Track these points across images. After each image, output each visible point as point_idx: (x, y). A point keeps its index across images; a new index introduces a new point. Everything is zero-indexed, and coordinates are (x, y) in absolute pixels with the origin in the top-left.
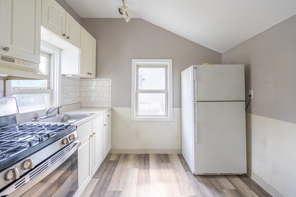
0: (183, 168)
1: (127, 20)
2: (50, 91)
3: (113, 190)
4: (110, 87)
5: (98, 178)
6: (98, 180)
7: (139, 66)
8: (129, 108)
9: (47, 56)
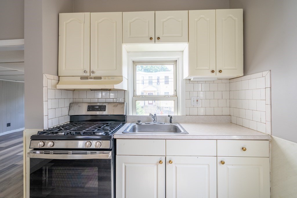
2: (175, 98)
4: (268, 90)
9: (172, 63)
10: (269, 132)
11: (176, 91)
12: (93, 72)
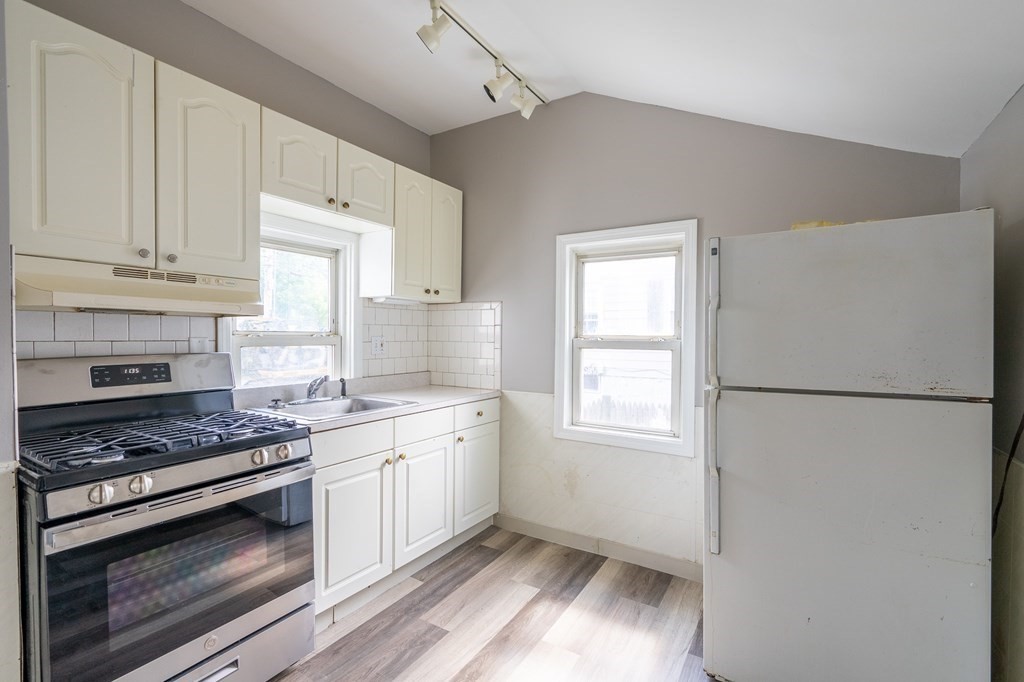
0: (687, 641)
1: (527, 114)
2: (336, 340)
3: (433, 622)
4: (498, 328)
5: (422, 580)
6: (421, 583)
7: (585, 256)
8: (545, 398)
9: (329, 255)
10: (498, 387)
11: (335, 321)
12: (171, 259)
